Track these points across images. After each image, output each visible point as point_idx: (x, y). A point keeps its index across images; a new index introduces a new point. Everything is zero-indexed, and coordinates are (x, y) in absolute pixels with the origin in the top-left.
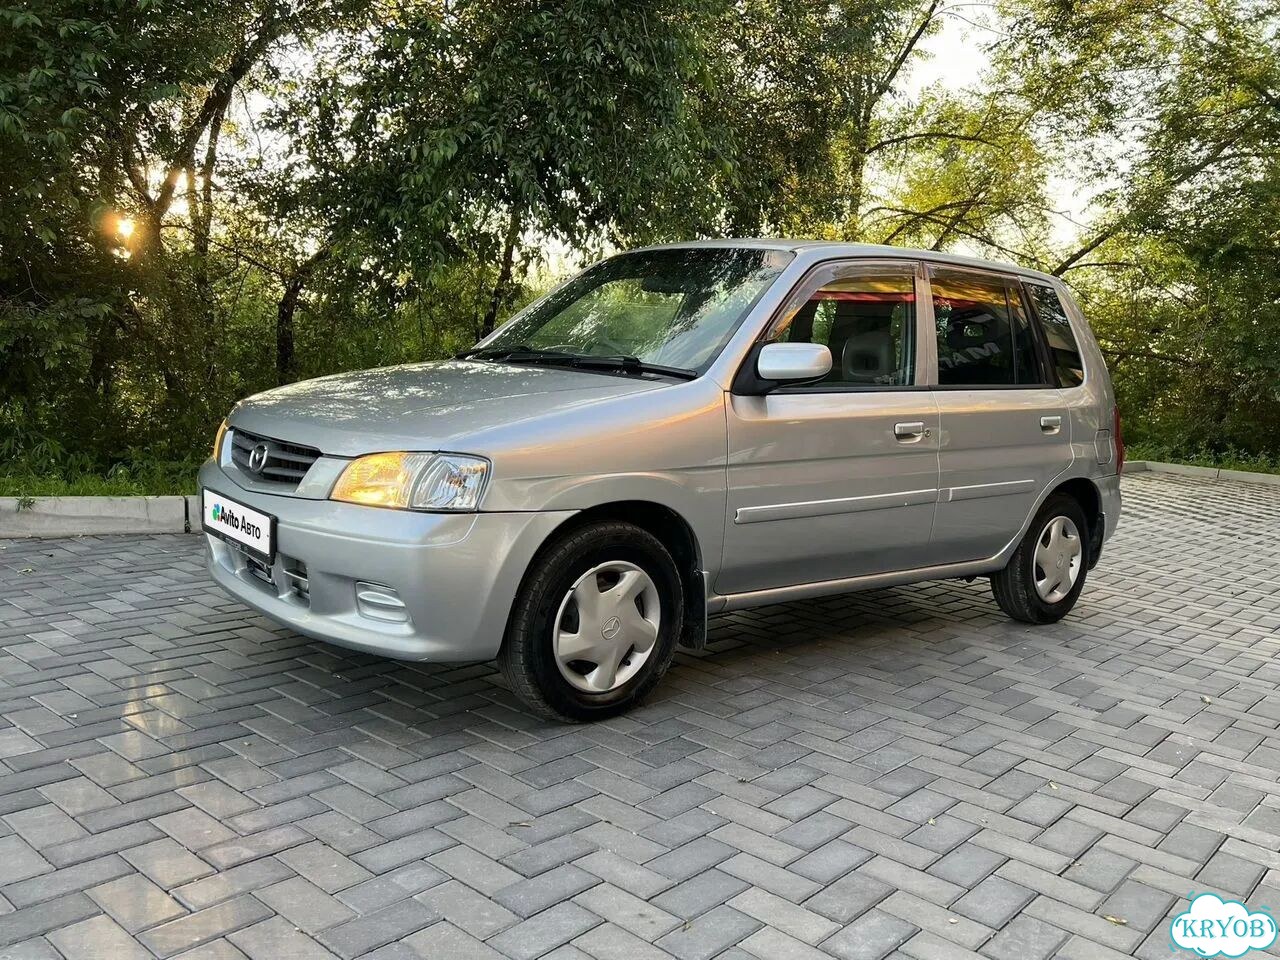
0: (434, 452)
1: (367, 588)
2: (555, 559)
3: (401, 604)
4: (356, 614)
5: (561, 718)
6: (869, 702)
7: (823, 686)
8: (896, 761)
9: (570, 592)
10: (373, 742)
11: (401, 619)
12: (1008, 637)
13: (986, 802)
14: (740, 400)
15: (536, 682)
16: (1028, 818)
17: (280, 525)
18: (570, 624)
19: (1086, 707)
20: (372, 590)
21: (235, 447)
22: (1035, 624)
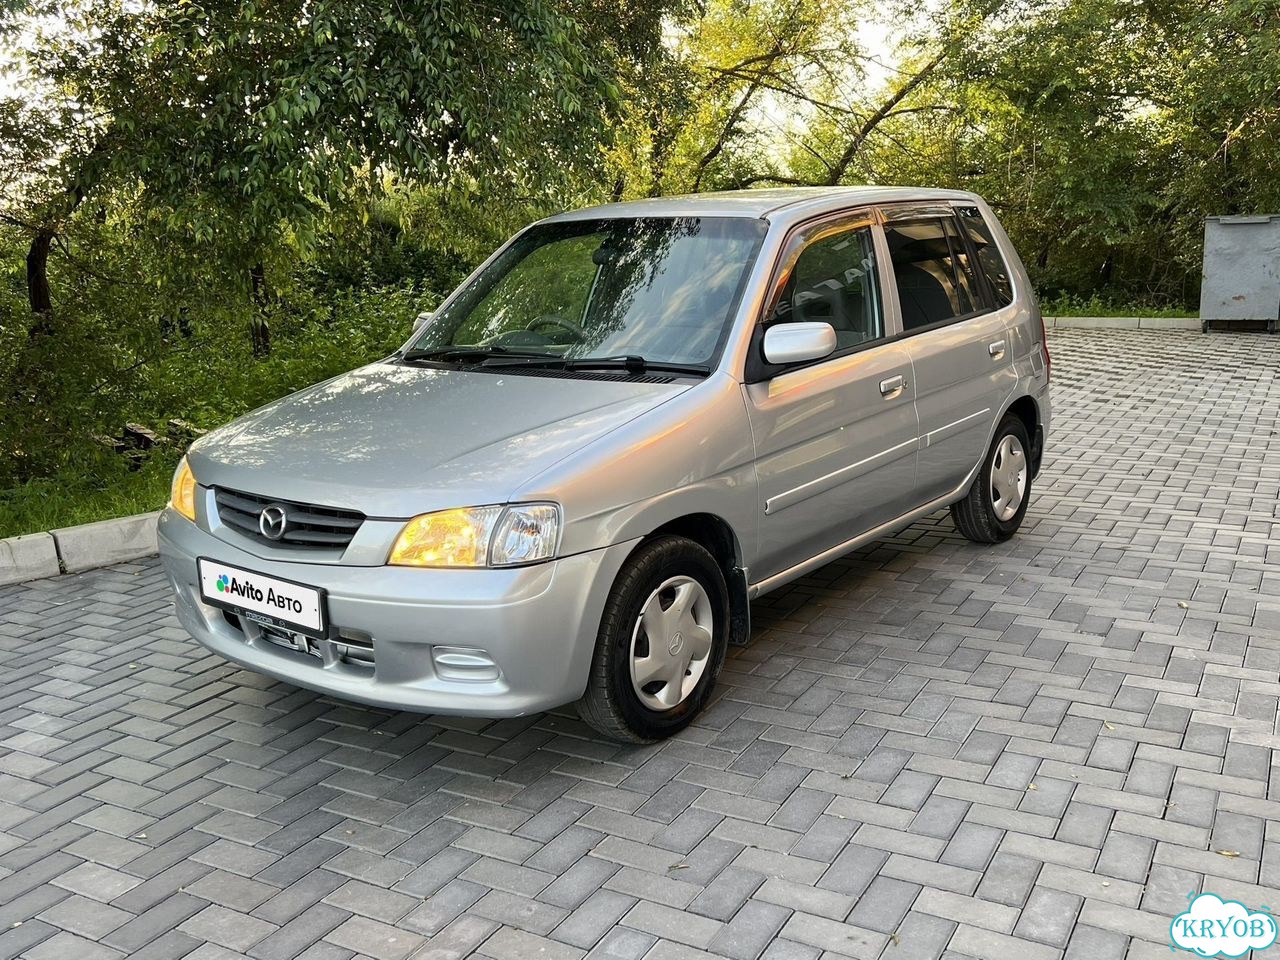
0: (502, 504)
1: (443, 651)
2: (625, 588)
3: (489, 663)
4: (435, 679)
5: (643, 742)
6: (902, 664)
7: (850, 654)
8: (965, 727)
9: (640, 618)
10: (474, 804)
11: (489, 678)
12: (978, 564)
13: (1065, 755)
14: (754, 387)
15: (620, 714)
16: (1107, 765)
17: (330, 597)
18: (642, 650)
19: (1089, 633)
20: (448, 653)
21: (221, 506)
22: (994, 544)
